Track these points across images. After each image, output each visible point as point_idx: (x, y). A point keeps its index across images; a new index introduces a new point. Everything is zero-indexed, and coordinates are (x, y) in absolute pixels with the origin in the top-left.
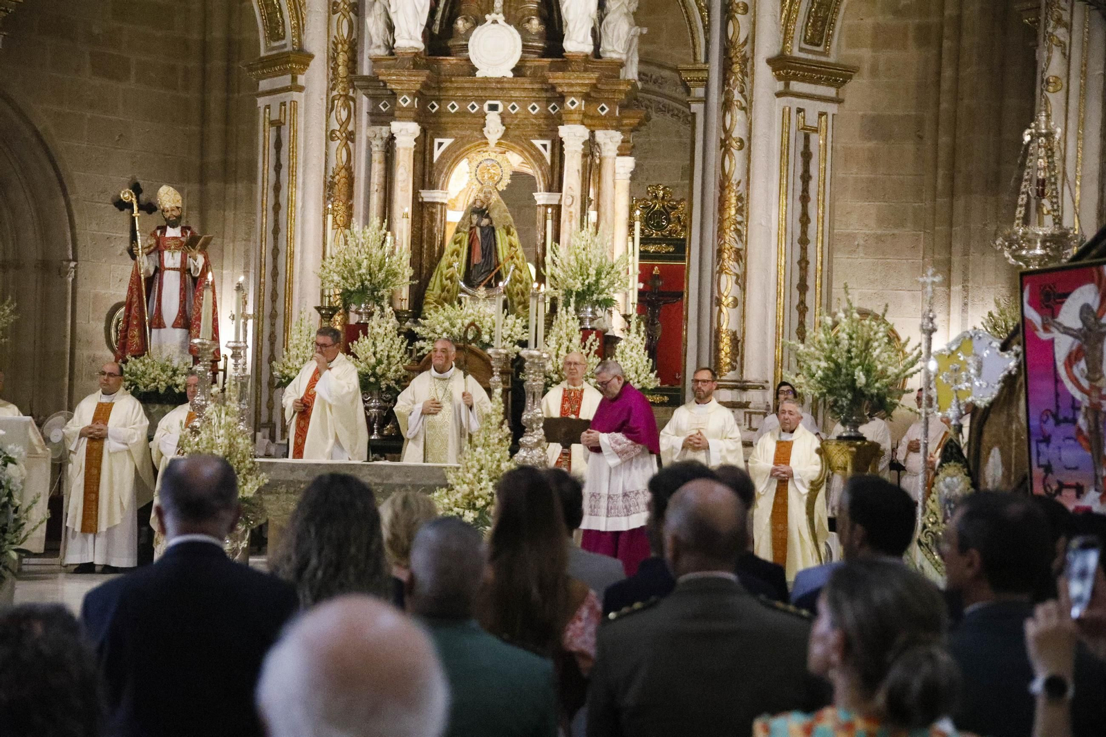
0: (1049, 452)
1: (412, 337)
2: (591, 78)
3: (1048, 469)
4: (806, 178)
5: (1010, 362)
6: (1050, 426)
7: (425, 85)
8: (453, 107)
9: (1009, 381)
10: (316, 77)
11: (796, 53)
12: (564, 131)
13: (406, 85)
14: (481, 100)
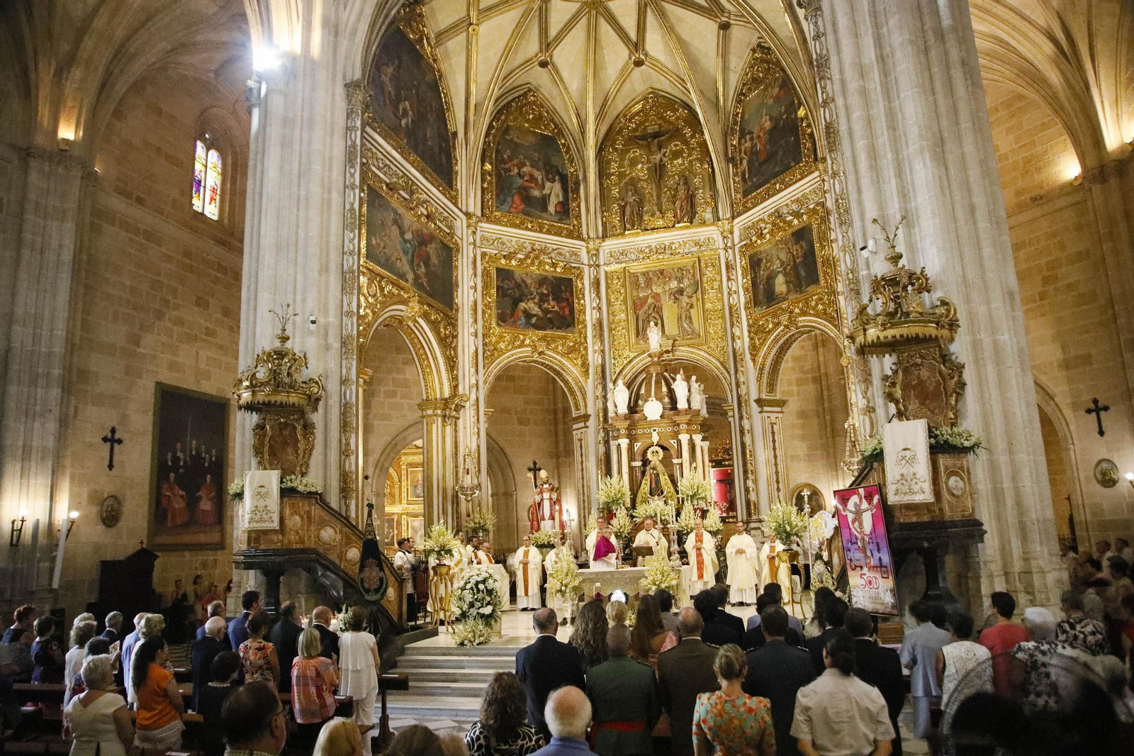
0: (850, 555)
1: (632, 517)
2: (688, 417)
3: (851, 560)
4: (774, 441)
5: (835, 522)
6: (850, 545)
7: (630, 425)
8: (640, 431)
9: (836, 528)
10: (592, 423)
11: (764, 397)
12: (680, 437)
13: (622, 426)
14: (650, 428)
